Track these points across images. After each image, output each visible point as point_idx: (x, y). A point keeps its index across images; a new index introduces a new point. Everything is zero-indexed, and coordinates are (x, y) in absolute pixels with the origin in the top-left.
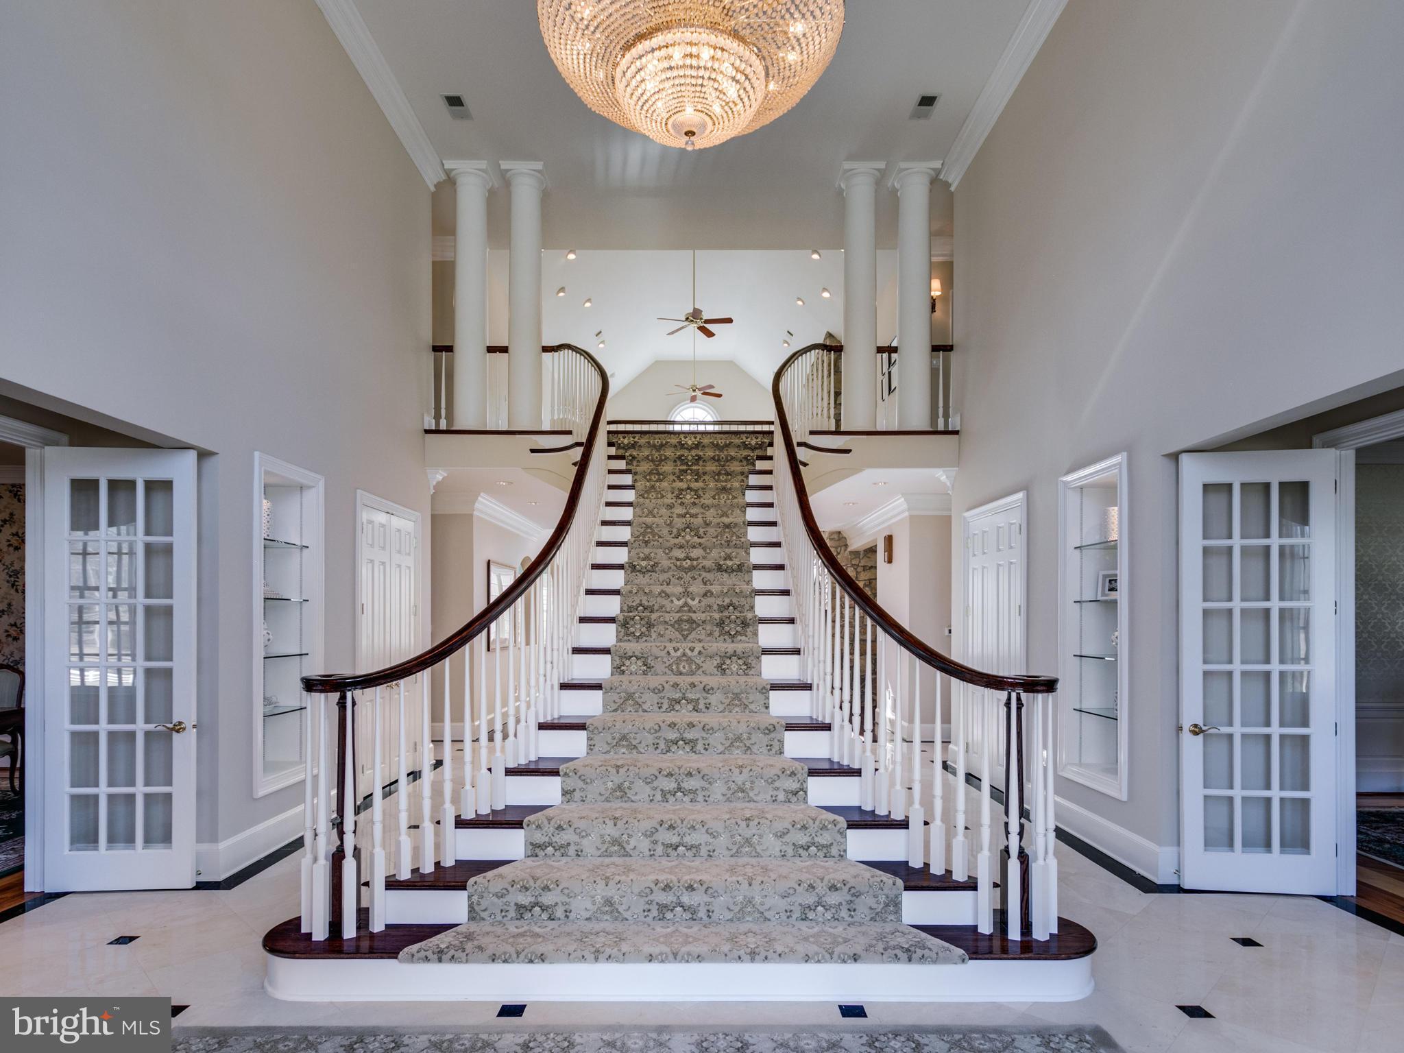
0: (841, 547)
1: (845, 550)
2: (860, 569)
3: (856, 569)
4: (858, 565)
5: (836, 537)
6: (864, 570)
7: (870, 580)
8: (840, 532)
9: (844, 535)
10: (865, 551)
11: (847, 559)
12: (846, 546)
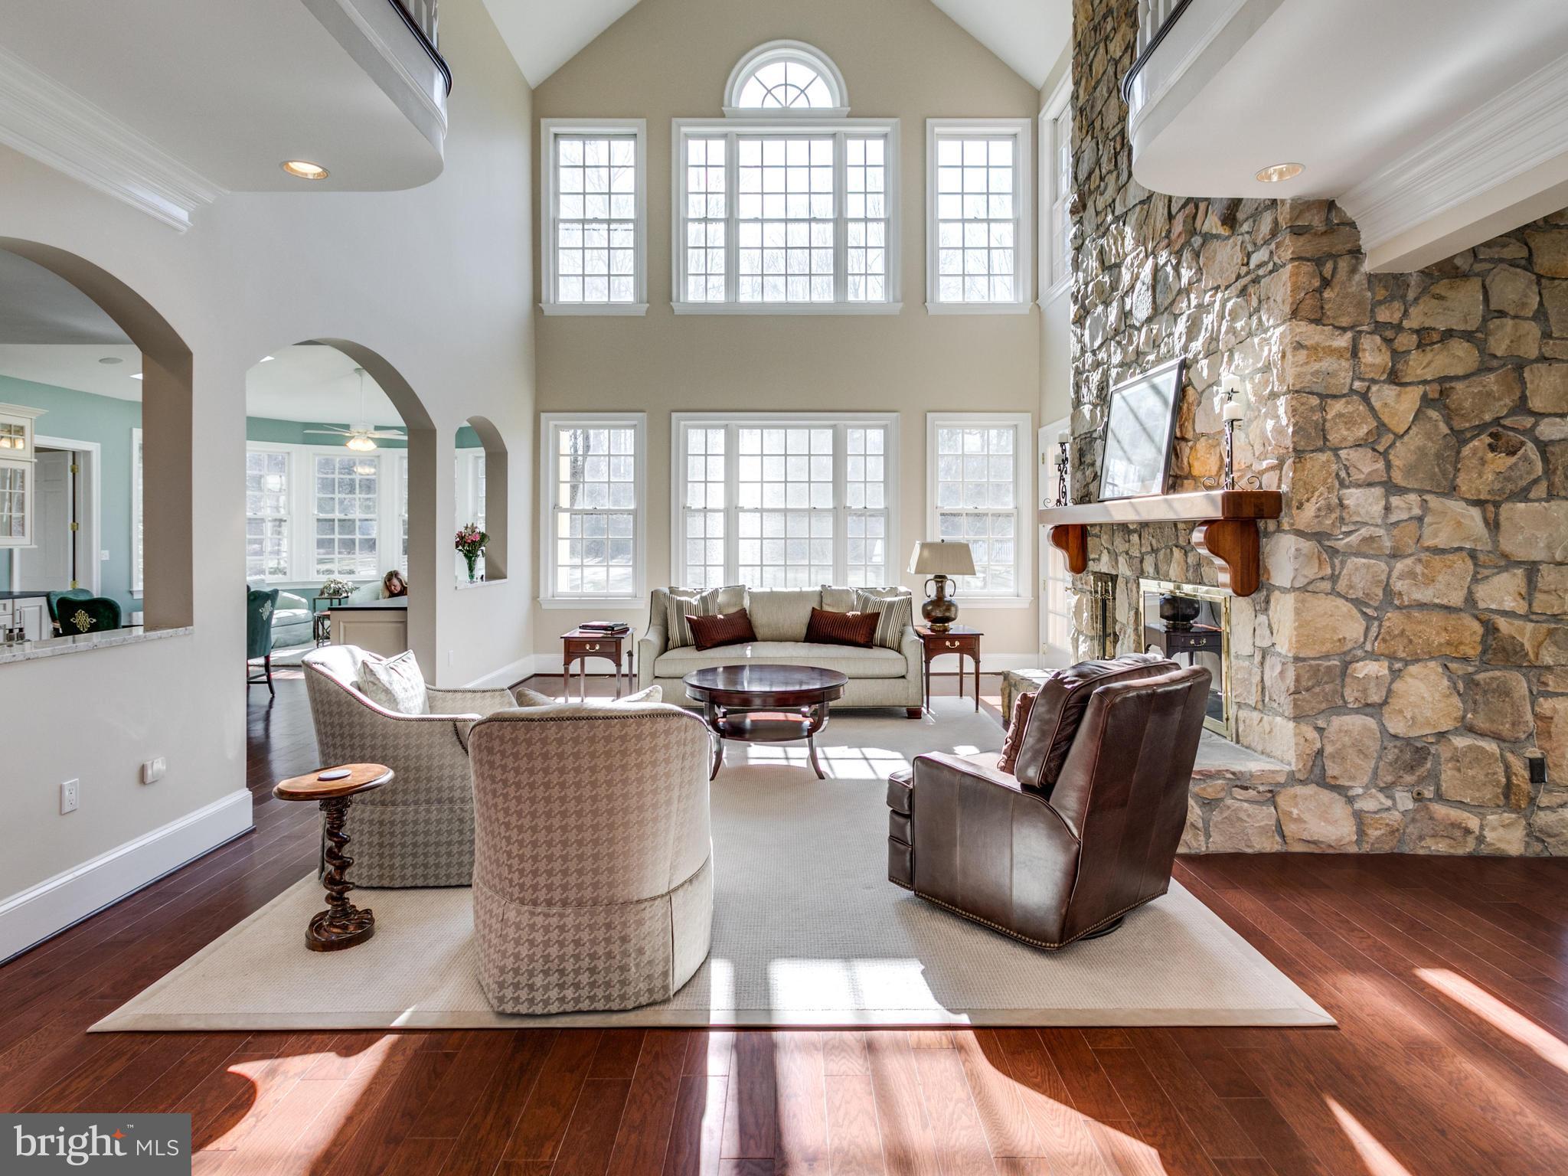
0: (1334, 257)
1: (1354, 270)
2: (1405, 341)
3: (1388, 341)
4: (1398, 328)
5: (1316, 221)
6: (1420, 346)
7: (1442, 380)
8: (1331, 205)
9: (1350, 213)
10: (1425, 273)
11: (1360, 304)
12: (1356, 253)
